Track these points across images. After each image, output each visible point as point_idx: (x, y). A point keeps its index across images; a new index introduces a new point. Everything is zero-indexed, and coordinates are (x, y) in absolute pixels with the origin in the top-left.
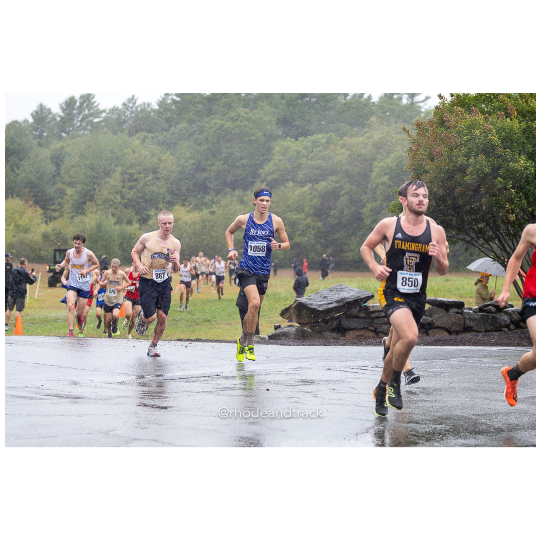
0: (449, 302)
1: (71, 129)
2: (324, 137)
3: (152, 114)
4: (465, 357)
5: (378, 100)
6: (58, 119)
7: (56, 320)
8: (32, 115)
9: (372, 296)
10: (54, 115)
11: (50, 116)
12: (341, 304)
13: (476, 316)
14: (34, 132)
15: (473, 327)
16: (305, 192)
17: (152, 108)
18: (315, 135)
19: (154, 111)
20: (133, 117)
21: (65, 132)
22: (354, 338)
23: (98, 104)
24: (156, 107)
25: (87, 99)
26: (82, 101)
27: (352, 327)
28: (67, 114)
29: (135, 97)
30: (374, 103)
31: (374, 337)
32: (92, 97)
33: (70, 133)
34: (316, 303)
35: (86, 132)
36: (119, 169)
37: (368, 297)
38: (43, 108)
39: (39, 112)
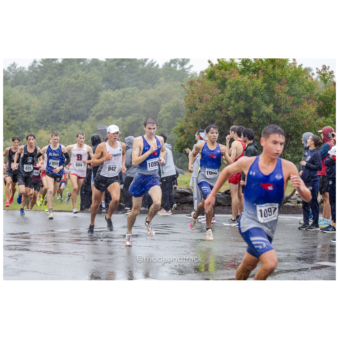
2: (130, 89)
3: (26, 74)
13: (223, 197)
15: (221, 203)
17: (25, 71)
20: (14, 76)
29: (16, 64)
30: (160, 69)
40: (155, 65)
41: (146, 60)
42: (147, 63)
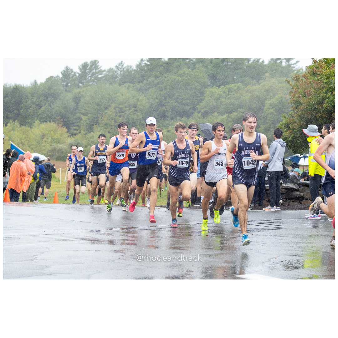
2: (235, 86)
3: (133, 72)
5: (268, 63)
6: (77, 75)
8: (62, 73)
11: (73, 73)
14: (63, 83)
16: (224, 118)
17: (132, 69)
18: (230, 85)
20: (122, 74)
21: (81, 83)
23: (101, 67)
24: (135, 68)
25: (95, 63)
26: (91, 64)
29: (123, 63)
30: (265, 65)
33: (84, 83)
38: (68, 69)
39: (66, 71)
40: (261, 61)
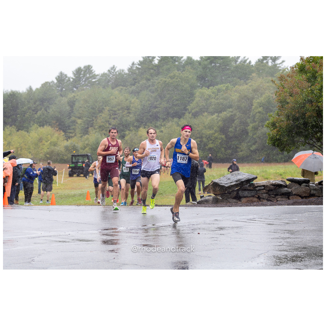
0: (301, 180)
1: (79, 86)
2: (224, 86)
3: (125, 76)
4: (312, 212)
5: (255, 64)
6: (71, 80)
7: (74, 196)
8: (56, 78)
9: (256, 178)
10: (69, 78)
11: (67, 79)
12: (238, 182)
13: (317, 188)
14: (58, 88)
15: (315, 194)
16: (214, 118)
17: (124, 73)
18: (219, 85)
19: (126, 74)
20: (114, 78)
21: (76, 88)
22: (246, 202)
23: (94, 72)
24: (127, 72)
25: (88, 68)
26: (85, 69)
27: (245, 195)
28: (76, 77)
29: (115, 67)
30: (252, 65)
31: (258, 201)
32: (90, 67)
33: (79, 88)
34: (224, 182)
35: (87, 88)
36: (108, 108)
37: (254, 178)
38: (63, 74)
39: (60, 76)
40: (248, 62)
41: (238, 57)
42: (239, 60)
